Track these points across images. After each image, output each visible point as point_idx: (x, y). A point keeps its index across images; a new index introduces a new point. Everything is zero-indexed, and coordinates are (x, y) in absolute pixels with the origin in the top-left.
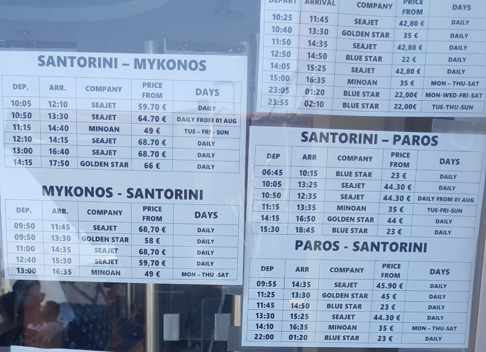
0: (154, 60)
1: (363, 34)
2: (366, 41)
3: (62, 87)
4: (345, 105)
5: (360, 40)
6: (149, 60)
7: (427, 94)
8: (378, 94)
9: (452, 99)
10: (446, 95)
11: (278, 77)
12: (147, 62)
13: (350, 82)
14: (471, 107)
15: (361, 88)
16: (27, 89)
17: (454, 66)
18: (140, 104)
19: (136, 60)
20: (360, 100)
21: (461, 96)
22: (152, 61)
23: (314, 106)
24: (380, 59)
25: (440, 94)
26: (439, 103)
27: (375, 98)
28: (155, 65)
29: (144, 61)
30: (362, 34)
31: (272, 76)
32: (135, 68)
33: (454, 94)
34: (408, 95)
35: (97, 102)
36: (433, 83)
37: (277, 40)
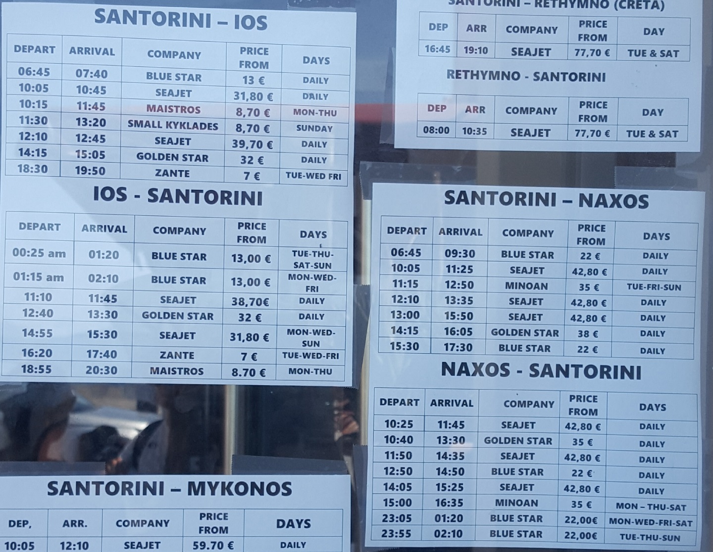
0: (217, 483)
1: (515, 441)
2: (518, 449)
3: (81, 523)
4: (493, 533)
5: (511, 448)
6: (210, 483)
7: (611, 519)
8: (540, 518)
9: (649, 527)
10: (638, 522)
11: (394, 501)
12: (207, 486)
13: (498, 503)
14: (677, 538)
15: (515, 511)
16: (30, 527)
17: (647, 483)
18: (195, 543)
19: (191, 484)
20: (515, 526)
21: (660, 523)
22: (213, 484)
23: (449, 537)
24: (540, 472)
25: (630, 519)
26: (629, 532)
27: (536, 523)
28: (219, 490)
29: (202, 484)
30: (513, 441)
31: (386, 500)
32: (190, 494)
33: (650, 520)
34: (583, 520)
35: (133, 541)
36: (619, 506)
37: (393, 453)
